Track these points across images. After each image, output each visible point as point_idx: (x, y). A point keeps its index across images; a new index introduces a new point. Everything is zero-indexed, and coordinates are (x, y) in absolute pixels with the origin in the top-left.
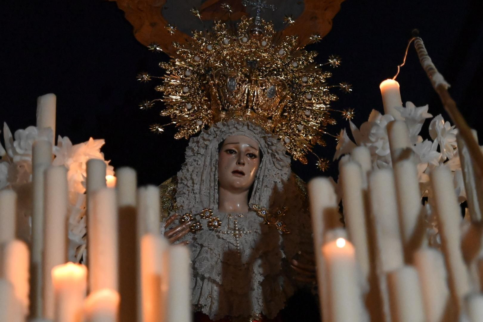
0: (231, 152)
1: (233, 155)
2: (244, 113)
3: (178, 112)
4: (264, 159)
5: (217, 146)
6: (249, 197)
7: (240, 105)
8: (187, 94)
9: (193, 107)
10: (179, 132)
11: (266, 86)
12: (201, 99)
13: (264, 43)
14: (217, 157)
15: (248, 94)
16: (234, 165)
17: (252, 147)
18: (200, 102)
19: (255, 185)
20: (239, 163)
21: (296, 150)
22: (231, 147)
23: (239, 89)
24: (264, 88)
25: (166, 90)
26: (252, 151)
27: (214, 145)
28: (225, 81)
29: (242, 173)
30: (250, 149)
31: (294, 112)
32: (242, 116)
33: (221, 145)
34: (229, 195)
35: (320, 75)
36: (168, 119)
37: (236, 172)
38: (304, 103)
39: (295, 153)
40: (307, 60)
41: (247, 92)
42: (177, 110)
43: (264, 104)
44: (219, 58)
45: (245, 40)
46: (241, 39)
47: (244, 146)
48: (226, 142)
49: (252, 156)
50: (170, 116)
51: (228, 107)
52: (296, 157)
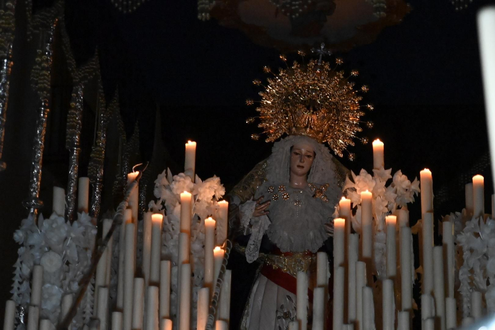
0: (297, 154)
1: (298, 156)
2: (306, 130)
3: (268, 125)
4: (317, 156)
5: (290, 148)
6: (307, 178)
7: (304, 125)
8: (274, 113)
9: (278, 121)
10: (268, 138)
11: (319, 114)
12: (282, 116)
13: (323, 78)
14: (289, 154)
15: (308, 119)
16: (298, 162)
17: (309, 152)
18: (282, 118)
19: (311, 171)
20: (301, 161)
21: (336, 149)
22: (297, 151)
23: (303, 116)
24: (318, 115)
25: (262, 111)
26: (309, 154)
27: (288, 148)
28: (296, 110)
29: (303, 167)
30: (308, 153)
31: (337, 123)
32: (304, 132)
33: (292, 148)
34: (295, 177)
35: (356, 99)
36: (262, 129)
37: (299, 166)
38: (344, 117)
39: (336, 150)
40: (348, 88)
41: (308, 117)
42: (268, 123)
43: (318, 125)
44: (295, 88)
45: (311, 75)
46: (309, 75)
47: (304, 151)
48: (294, 148)
49: (309, 156)
50: (263, 127)
51: (297, 125)
52: (336, 152)
